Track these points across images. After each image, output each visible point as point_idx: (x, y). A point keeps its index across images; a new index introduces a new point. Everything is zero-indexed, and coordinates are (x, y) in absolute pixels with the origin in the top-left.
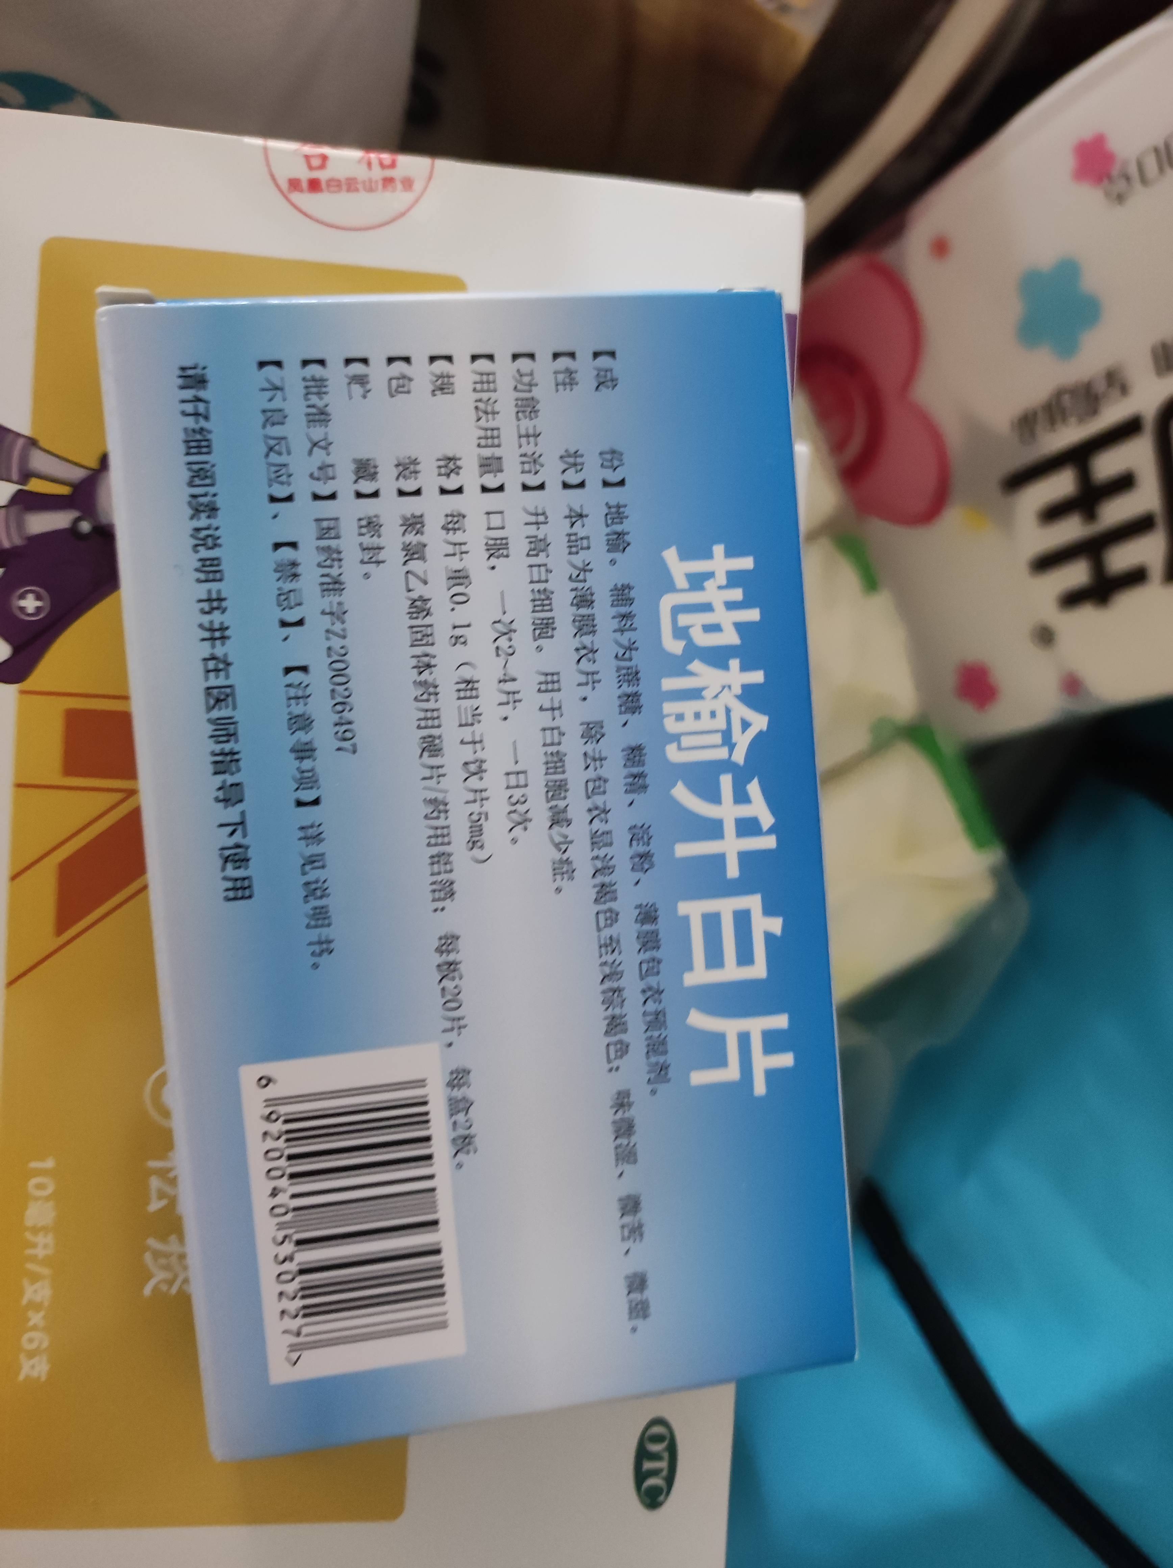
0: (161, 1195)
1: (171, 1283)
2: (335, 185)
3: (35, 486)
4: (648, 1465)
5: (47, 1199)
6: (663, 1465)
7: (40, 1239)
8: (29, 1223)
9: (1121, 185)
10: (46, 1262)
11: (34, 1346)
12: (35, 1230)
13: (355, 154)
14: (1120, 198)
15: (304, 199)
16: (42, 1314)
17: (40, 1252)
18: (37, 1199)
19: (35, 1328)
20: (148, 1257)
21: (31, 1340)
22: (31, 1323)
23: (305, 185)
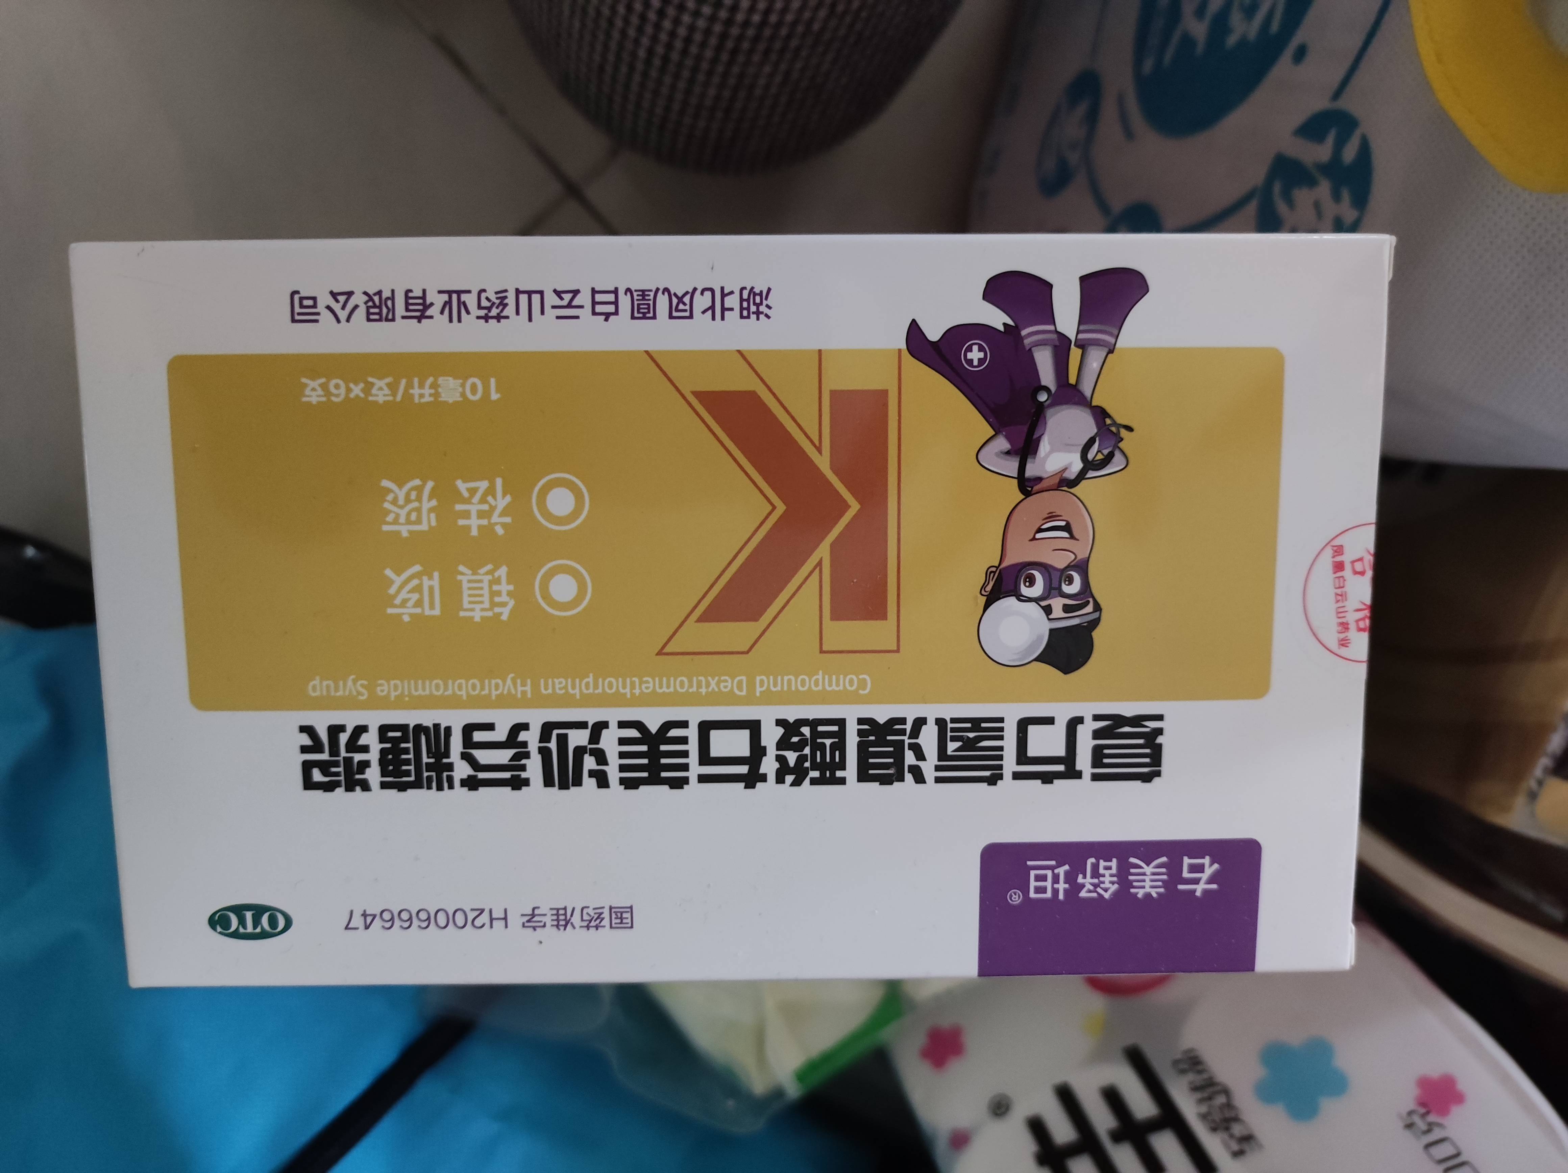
0: (473, 491)
1: (394, 502)
2: (1340, 584)
3: (1075, 354)
4: (249, 915)
5: (463, 394)
6: (250, 929)
7: (427, 391)
8: (441, 380)
9: (1422, 1125)
10: (408, 396)
11: (333, 390)
12: (434, 386)
13: (1367, 598)
14: (1409, 1126)
15: (1327, 559)
16: (362, 395)
17: (416, 391)
18: (463, 385)
19: (349, 390)
20: (417, 482)
21: (337, 386)
22: (352, 385)
23: (1338, 559)
